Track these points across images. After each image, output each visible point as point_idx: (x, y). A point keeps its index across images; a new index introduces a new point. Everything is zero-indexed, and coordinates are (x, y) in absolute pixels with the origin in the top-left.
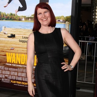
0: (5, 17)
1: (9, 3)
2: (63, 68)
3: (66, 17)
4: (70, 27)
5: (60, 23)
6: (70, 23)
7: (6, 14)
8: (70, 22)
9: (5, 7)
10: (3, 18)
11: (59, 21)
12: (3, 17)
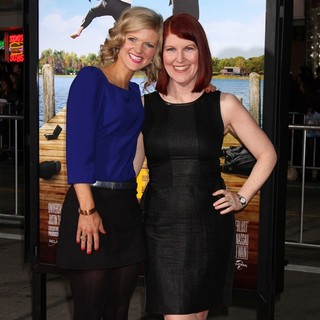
0: (75, 65)
1: (85, 25)
2: (217, 205)
3: (250, 59)
4: (262, 88)
5: (234, 77)
6: (262, 76)
7: (79, 57)
8: (261, 74)
9: (74, 37)
10: (69, 69)
11: (231, 70)
12: (71, 65)
